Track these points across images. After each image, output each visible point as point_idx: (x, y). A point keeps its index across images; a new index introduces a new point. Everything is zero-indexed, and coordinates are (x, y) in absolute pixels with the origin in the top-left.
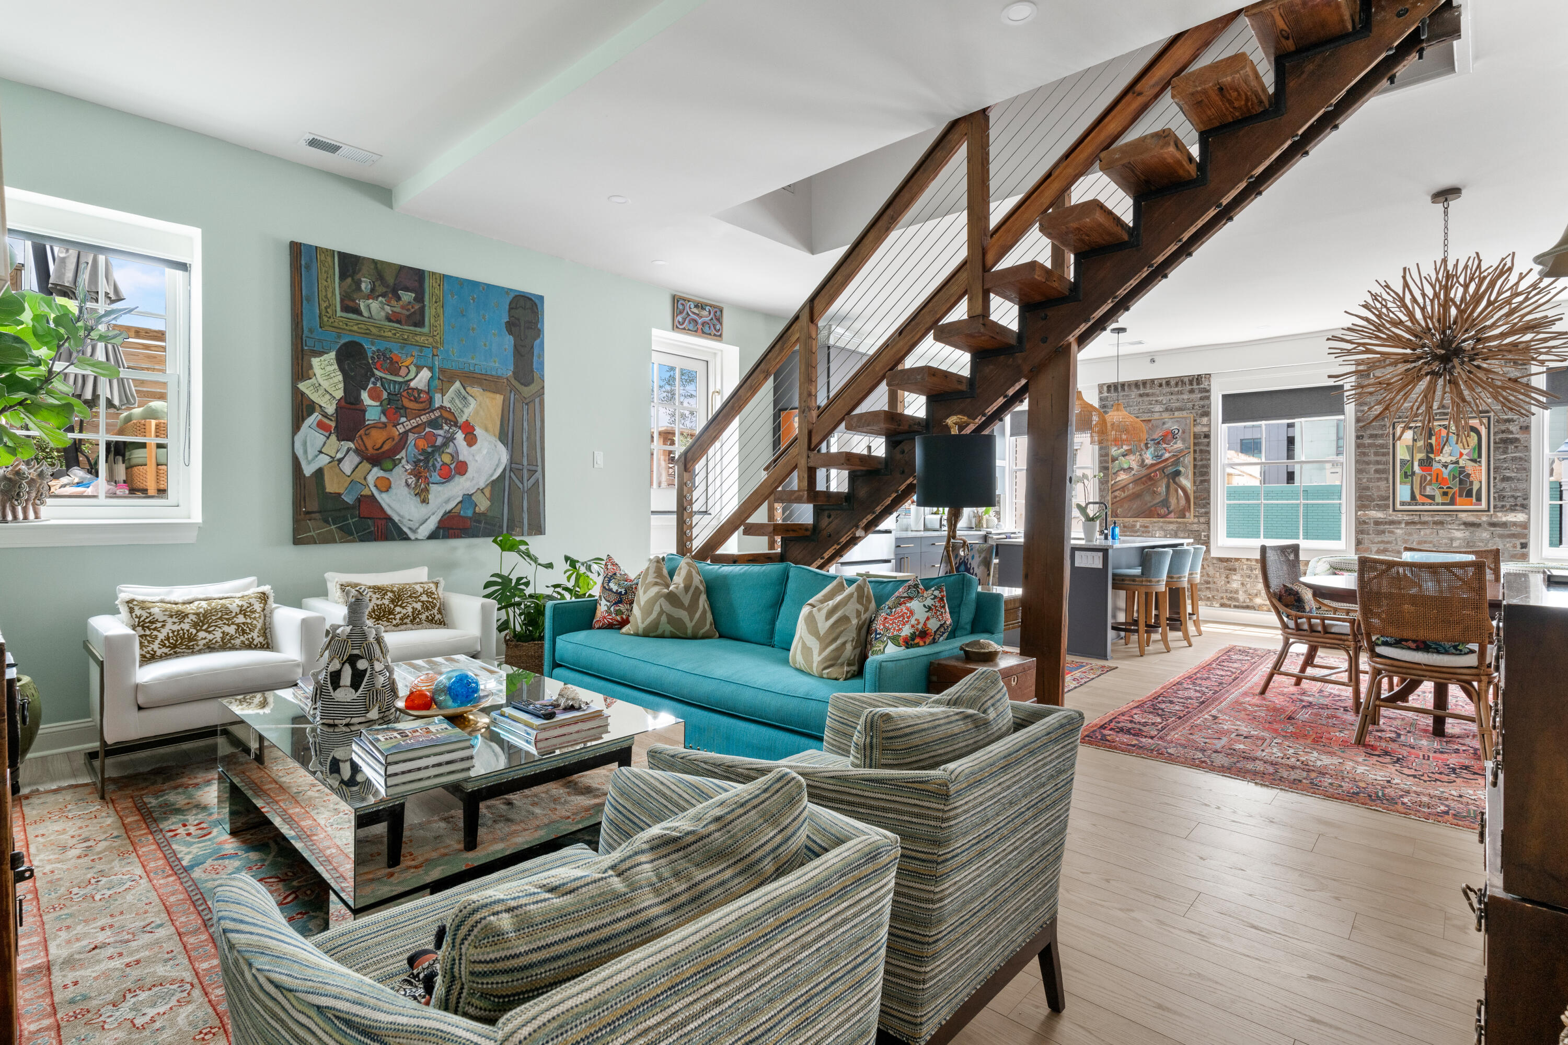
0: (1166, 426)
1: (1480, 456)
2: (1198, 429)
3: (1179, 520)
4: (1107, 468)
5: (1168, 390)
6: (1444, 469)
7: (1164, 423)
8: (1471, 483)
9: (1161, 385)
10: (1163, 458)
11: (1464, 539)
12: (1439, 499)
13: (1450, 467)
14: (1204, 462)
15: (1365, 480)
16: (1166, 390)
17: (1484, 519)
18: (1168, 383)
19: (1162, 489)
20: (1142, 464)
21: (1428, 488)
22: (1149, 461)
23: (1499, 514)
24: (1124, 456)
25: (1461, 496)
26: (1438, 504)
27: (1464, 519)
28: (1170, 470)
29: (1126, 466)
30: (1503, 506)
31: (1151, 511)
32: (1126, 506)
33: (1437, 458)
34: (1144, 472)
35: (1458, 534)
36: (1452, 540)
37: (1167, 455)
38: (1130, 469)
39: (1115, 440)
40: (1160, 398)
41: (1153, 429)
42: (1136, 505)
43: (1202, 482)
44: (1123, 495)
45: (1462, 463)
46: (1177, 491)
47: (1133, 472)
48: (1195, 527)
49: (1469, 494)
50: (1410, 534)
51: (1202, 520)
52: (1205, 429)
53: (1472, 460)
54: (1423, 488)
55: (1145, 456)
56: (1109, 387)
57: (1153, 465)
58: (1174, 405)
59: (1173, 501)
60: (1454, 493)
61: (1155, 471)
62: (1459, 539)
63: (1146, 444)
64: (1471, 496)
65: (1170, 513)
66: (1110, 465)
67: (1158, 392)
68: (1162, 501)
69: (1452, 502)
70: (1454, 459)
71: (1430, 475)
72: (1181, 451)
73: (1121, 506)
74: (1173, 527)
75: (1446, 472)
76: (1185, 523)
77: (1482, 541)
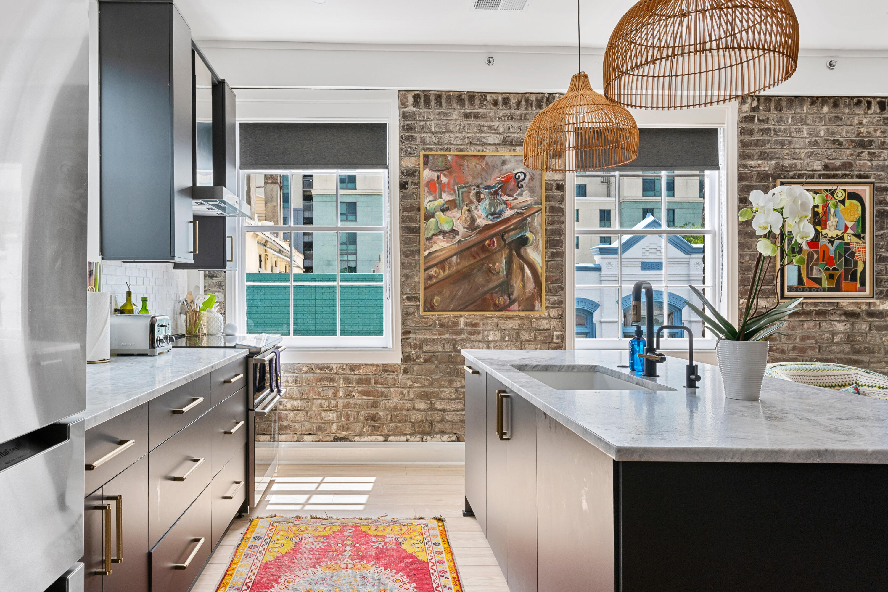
0: (507, 167)
1: (864, 231)
2: (548, 176)
3: (522, 314)
4: (416, 231)
5: (506, 112)
6: (829, 246)
7: (504, 163)
8: (856, 263)
9: (496, 103)
10: (503, 217)
11: (844, 333)
12: (825, 284)
13: (837, 242)
14: (556, 226)
15: (747, 258)
16: (503, 111)
17: (864, 307)
18: (506, 101)
19: (501, 265)
20: (472, 225)
21: (815, 269)
22: (482, 221)
23: (878, 302)
24: (443, 210)
25: (846, 279)
26: (824, 290)
27: (845, 308)
28: (513, 235)
29: (446, 228)
30: (881, 292)
31: (485, 300)
32: (447, 292)
33: (824, 232)
34: (475, 238)
35: (840, 327)
36: (833, 334)
37: (508, 213)
38: (454, 232)
39: (430, 184)
40: (495, 124)
41: (489, 169)
42: (461, 290)
43: (554, 255)
44: (442, 275)
45: (847, 239)
46: (522, 269)
47: (458, 238)
48: (544, 324)
49: (854, 278)
50: (794, 328)
51: (554, 313)
52: (558, 177)
53: (855, 235)
54: (809, 270)
55: (475, 213)
56: (416, 97)
57: (487, 227)
58: (515, 136)
59: (517, 284)
60: (840, 276)
61: (491, 237)
62: (840, 332)
63: (478, 194)
64: (856, 281)
65: (512, 302)
66: (422, 226)
67: (492, 114)
68: (501, 285)
69: (838, 289)
70: (839, 233)
71: (817, 252)
72: (528, 207)
73: (439, 293)
74: (513, 324)
75: (832, 248)
76: (530, 319)
77: (861, 334)
